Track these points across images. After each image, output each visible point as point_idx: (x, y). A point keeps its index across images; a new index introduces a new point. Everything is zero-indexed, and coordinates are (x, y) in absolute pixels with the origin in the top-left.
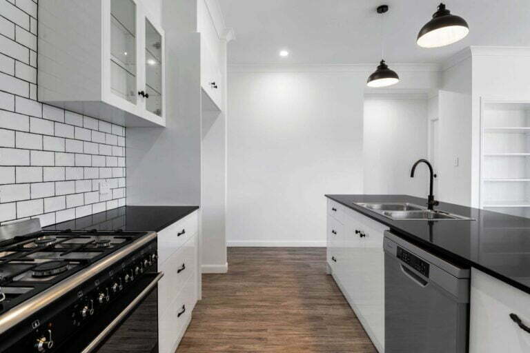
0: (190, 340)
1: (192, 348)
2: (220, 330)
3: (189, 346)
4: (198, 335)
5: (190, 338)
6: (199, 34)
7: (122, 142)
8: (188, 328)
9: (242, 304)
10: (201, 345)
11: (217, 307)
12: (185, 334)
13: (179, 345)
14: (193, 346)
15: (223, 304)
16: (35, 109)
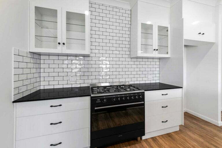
0: (172, 136)
1: (170, 138)
2: (187, 142)
3: (170, 137)
4: (176, 136)
5: (172, 135)
6: (183, 19)
7: (158, 63)
8: (175, 132)
9: (213, 143)
10: (174, 140)
11: (196, 135)
12: (172, 133)
13: (167, 134)
14: (171, 138)
15: (200, 135)
16: (130, 60)
